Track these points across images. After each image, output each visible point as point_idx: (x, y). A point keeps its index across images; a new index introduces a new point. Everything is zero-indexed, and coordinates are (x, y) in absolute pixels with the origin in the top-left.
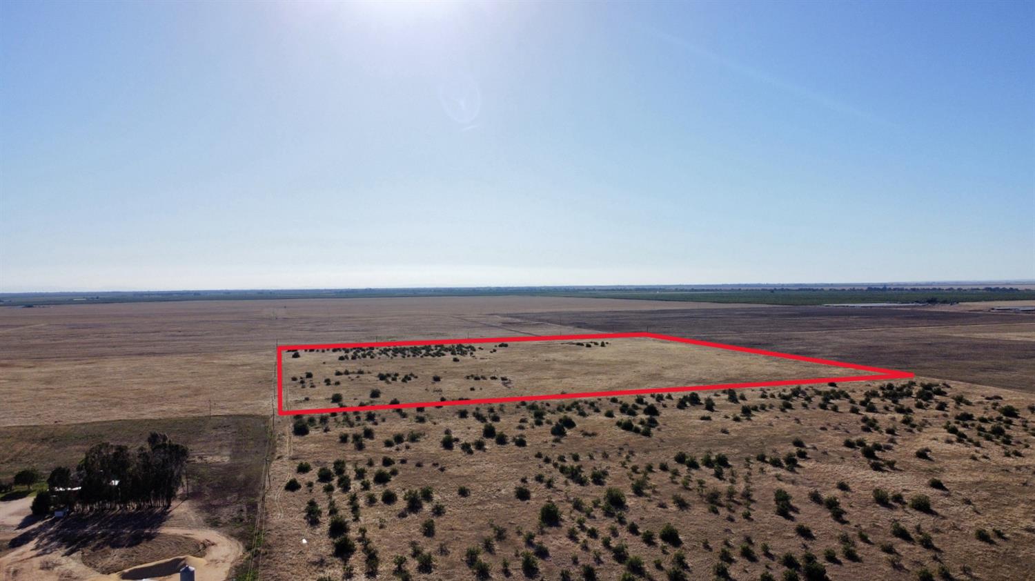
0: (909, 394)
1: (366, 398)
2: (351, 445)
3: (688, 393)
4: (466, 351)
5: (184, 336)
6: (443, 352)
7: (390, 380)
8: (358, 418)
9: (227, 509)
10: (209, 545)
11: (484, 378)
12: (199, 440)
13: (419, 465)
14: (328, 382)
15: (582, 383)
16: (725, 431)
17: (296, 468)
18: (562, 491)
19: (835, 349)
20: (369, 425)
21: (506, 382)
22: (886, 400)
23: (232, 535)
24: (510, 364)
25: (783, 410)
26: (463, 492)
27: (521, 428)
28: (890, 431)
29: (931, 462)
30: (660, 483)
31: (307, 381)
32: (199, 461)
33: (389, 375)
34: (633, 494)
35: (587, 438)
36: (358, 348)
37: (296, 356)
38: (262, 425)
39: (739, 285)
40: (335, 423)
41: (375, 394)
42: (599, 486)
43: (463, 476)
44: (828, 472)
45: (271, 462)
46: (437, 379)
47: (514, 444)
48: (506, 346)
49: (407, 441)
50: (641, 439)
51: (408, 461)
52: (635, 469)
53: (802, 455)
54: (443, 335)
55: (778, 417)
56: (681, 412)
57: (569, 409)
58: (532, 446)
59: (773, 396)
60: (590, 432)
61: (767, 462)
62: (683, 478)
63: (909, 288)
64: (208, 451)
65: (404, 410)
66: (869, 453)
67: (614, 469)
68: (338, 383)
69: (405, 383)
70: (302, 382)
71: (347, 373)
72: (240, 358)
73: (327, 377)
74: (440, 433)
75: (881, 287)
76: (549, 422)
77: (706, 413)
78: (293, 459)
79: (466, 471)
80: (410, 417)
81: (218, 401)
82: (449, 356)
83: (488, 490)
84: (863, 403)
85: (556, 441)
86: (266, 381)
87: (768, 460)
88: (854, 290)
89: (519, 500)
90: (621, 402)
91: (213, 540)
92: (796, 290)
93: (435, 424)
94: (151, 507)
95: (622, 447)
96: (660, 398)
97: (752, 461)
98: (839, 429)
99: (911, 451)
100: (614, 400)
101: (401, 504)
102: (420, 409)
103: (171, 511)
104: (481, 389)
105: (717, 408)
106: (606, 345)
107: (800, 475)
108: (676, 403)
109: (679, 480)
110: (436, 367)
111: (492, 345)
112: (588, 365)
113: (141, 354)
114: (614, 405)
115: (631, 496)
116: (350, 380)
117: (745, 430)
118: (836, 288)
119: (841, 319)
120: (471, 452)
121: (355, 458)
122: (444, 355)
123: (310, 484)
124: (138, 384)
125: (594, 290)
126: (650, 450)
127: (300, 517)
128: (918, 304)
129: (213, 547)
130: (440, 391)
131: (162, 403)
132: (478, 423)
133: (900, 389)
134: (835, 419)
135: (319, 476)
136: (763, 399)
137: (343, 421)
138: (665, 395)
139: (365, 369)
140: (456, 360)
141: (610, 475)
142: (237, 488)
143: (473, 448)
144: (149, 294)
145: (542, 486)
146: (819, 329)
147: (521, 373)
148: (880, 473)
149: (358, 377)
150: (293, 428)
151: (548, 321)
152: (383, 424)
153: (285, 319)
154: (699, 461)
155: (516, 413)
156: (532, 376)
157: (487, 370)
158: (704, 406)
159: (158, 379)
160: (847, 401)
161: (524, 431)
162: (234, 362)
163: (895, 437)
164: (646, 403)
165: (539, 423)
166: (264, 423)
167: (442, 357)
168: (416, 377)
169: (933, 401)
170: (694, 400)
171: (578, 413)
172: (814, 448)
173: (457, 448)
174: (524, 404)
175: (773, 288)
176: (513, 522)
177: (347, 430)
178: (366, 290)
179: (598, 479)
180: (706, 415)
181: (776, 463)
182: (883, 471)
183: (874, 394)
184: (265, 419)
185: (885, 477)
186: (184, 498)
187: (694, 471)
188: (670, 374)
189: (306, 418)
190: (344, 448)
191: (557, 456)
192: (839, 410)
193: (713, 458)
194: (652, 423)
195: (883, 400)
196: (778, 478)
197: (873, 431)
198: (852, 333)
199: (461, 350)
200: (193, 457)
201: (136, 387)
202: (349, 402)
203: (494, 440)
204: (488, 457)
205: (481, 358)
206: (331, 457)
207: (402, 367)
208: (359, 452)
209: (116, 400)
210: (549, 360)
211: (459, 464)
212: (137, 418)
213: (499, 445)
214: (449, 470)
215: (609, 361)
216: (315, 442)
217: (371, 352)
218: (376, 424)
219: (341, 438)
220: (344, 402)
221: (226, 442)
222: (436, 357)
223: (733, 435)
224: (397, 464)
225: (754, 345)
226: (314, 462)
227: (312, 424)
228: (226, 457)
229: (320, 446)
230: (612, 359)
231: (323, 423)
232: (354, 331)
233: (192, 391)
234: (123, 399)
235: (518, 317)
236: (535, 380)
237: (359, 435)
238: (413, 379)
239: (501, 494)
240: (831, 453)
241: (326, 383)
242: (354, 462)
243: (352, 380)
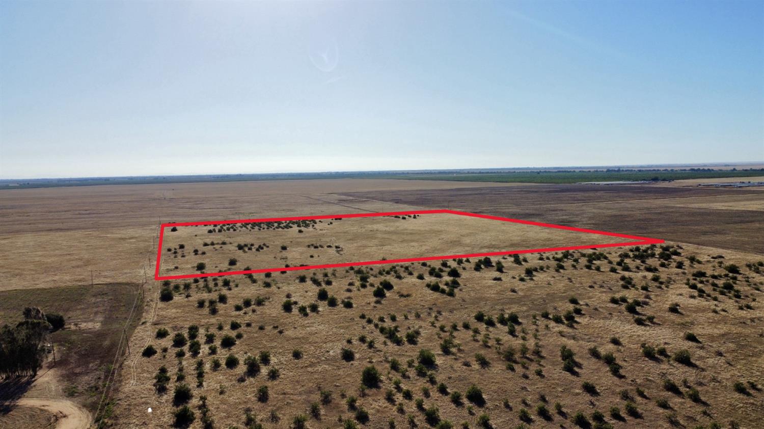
0: (653, 255)
1: (225, 266)
2: (206, 310)
3: (483, 258)
4: (309, 224)
5: (89, 214)
6: (291, 225)
7: (246, 249)
8: (216, 285)
9: (86, 377)
10: (61, 417)
11: (322, 247)
12: (79, 307)
13: (261, 328)
14: (196, 252)
15: (398, 250)
16: (513, 291)
17: (155, 333)
18: (381, 351)
19: (590, 218)
20: (225, 291)
21: (339, 249)
22: (636, 260)
23: (84, 406)
24: (343, 234)
25: (557, 271)
26: (297, 355)
27: (349, 291)
28: (645, 288)
29: (682, 316)
30: (463, 341)
31: (179, 251)
32: (73, 327)
33: (246, 245)
34: (442, 353)
35: (402, 299)
36: (224, 222)
37: (174, 230)
39: (514, 169)
40: (196, 289)
41: (233, 263)
42: (413, 346)
43: (298, 338)
44: (600, 327)
45: (136, 326)
46: (284, 248)
47: (342, 306)
48: (341, 218)
49: (254, 304)
50: (446, 300)
51: (253, 325)
52: (442, 329)
53: (578, 312)
55: (554, 277)
56: (477, 274)
57: (388, 273)
58: (357, 307)
59: (548, 258)
60: (405, 293)
61: (550, 319)
62: (482, 335)
63: (636, 169)
64: (84, 318)
65: (255, 276)
66: (631, 309)
67: (425, 329)
68: (204, 253)
69: (258, 252)
71: (213, 244)
72: (131, 232)
73: (196, 248)
74: (282, 296)
75: (616, 169)
76: (372, 285)
77: (497, 274)
78: (155, 324)
79: (300, 333)
80: (259, 282)
81: (103, 271)
82: (295, 228)
83: (318, 351)
84: (619, 264)
85: (378, 302)
86: (145, 252)
87: (551, 316)
88: (597, 171)
89: (344, 361)
90: (430, 266)
91: (65, 412)
92: (556, 172)
93: (279, 288)
94: (18, 376)
95: (431, 307)
96: (460, 262)
97: (537, 318)
98: (603, 287)
99: (665, 306)
100: (424, 265)
101: (242, 369)
102: (268, 275)
103: (36, 380)
104: (319, 256)
105: (506, 269)
106: (417, 217)
107: (579, 331)
108: (473, 266)
109: (479, 338)
110: (285, 237)
111: (330, 220)
112: (403, 234)
113: (50, 230)
114: (424, 268)
115: (440, 354)
116: (214, 250)
117: (529, 289)
118: (584, 170)
119: (592, 194)
120: (306, 315)
121: (208, 322)
122: (291, 227)
123: (165, 350)
124: (40, 256)
125: (408, 173)
126: (454, 309)
127: (150, 384)
128: (645, 182)
129: (63, 420)
130: (285, 258)
131: (56, 273)
132: (314, 287)
133: (645, 251)
134: (599, 277)
135: (174, 342)
136: (541, 261)
137: (203, 287)
138: (464, 259)
139: (227, 240)
140: (300, 231)
141: (422, 335)
142: (101, 355)
143: (308, 311)
144: (70, 180)
145: (365, 346)
146: (576, 202)
147: (351, 241)
148: (643, 327)
149: (221, 247)
150: (161, 294)
151: (373, 198)
152: (236, 289)
153: (171, 200)
154: (495, 319)
155: (345, 277)
156: (359, 244)
157: (323, 240)
158: (495, 268)
159: (57, 252)
160: (606, 261)
161: (352, 293)
162: (123, 236)
163: (649, 293)
164: (450, 267)
165: (364, 286)
166: (137, 290)
167: (290, 229)
168: (268, 247)
169: (672, 260)
170: (488, 263)
171: (395, 276)
172: (587, 305)
173: (295, 310)
174: (352, 269)
175: (539, 171)
176: (338, 384)
177: (205, 296)
178: (237, 176)
179: (412, 339)
180: (498, 277)
181: (558, 320)
182: (646, 325)
183: (627, 256)
184: (138, 286)
185: (648, 331)
186: (50, 367)
187: (491, 329)
188: (467, 240)
189: (172, 283)
190: (200, 312)
191: (377, 316)
192: (601, 270)
193: (506, 316)
194: (455, 284)
195: (634, 261)
196: (561, 334)
197: (630, 288)
198: (602, 205)
199: (305, 223)
200: (70, 324)
201: (37, 259)
202: (211, 270)
203: (326, 302)
204: (320, 319)
205: (321, 230)
206: (188, 322)
207: (258, 238)
208: (212, 316)
209: (17, 271)
210: (373, 231)
211: (296, 326)
212: (31, 288)
213: (330, 308)
214: (286, 333)
215: (420, 230)
216: (176, 308)
217: (235, 226)
218: (230, 289)
219: (198, 303)
220: (207, 270)
221: (101, 309)
222: (285, 229)
223: (521, 293)
224: (243, 328)
225: (530, 215)
226: (172, 327)
227: (177, 291)
228: (98, 324)
229: (180, 311)
230: (422, 229)
231: (186, 289)
232: (224, 208)
233: (84, 262)
234: (24, 270)
235: (351, 196)
236: (362, 248)
237: (214, 299)
238: (265, 248)
239: (329, 355)
240: (600, 309)
241: (194, 254)
242: (207, 326)
243: (216, 250)
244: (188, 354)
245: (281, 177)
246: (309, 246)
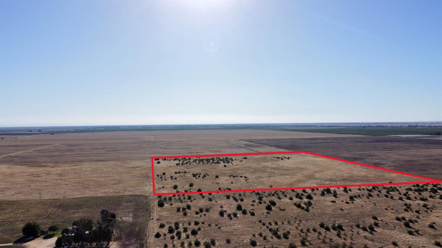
0: (426, 190)
1: (187, 187)
2: (181, 213)
3: (325, 187)
4: (229, 161)
6: (219, 161)
7: (197, 177)
8: (184, 198)
9: (132, 247)
11: (237, 177)
12: (120, 208)
13: (210, 225)
15: (279, 180)
16: (342, 210)
17: (159, 225)
18: (270, 242)
19: (392, 162)
20: (189, 203)
21: (246, 179)
24: (248, 168)
25: (368, 198)
26: (228, 241)
27: (253, 205)
28: (417, 212)
29: (436, 230)
30: (313, 239)
31: (163, 176)
32: (120, 219)
33: (197, 174)
34: (301, 245)
35: (281, 212)
36: (184, 158)
37: (159, 162)
38: (145, 201)
40: (175, 201)
41: (191, 185)
42: (286, 240)
43: (228, 232)
44: (388, 235)
45: (149, 221)
46: (217, 177)
47: (250, 214)
48: (246, 158)
49: (205, 211)
50: (304, 213)
51: (205, 223)
52: (302, 231)
53: (376, 225)
54: (219, 152)
55: (366, 202)
56: (322, 197)
57: (273, 195)
58: (257, 216)
59: (364, 189)
60: (282, 208)
61: (360, 228)
62: (323, 236)
63: (428, 125)
64: (124, 215)
65: (203, 195)
66: (407, 225)
67: (293, 230)
68: (176, 178)
69: (203, 179)
70: (161, 177)
71: (179, 173)
72: (137, 163)
73: (172, 175)
74: (218, 207)
76: (265, 202)
77: (333, 198)
78: (158, 220)
79: (229, 229)
80: (206, 198)
81: (127, 187)
82: (222, 164)
83: (239, 240)
84: (405, 195)
85: (268, 213)
86: (146, 177)
87: (361, 226)
88: (402, 126)
89: (252, 246)
90: (296, 192)
94: (101, 244)
95: (296, 217)
96: (313, 190)
97: (353, 227)
98: (393, 209)
99: (427, 223)
100: (293, 191)
101: (202, 247)
102: (210, 194)
103: (109, 247)
104: (236, 183)
105: (339, 196)
106: (289, 158)
107: (376, 236)
108: (320, 193)
109: (321, 237)
110: (217, 170)
111: (240, 157)
112: (282, 169)
114: (293, 193)
115: (300, 245)
117: (350, 209)
118: (394, 125)
119: (396, 144)
120: (231, 219)
121: (183, 220)
122: (220, 163)
123: (165, 235)
124: (95, 177)
125: (284, 126)
126: (308, 219)
128: (432, 136)
130: (218, 183)
131: (105, 187)
132: (234, 202)
133: (422, 186)
134: (391, 203)
135: (169, 230)
136: (359, 191)
137: (178, 200)
138: (315, 188)
139: (187, 170)
140: (225, 166)
141: (291, 233)
142: (136, 235)
143: (232, 216)
145: (262, 239)
147: (253, 173)
148: (412, 236)
149: (184, 175)
150: (158, 203)
151: (264, 144)
152: (195, 201)
153: (154, 142)
154: (330, 227)
155: (250, 197)
156: (257, 175)
157: (238, 172)
158: (332, 195)
159: (103, 175)
160: (397, 193)
161: (254, 207)
162: (133, 166)
163: (419, 215)
164: (307, 193)
165: (260, 203)
166: (146, 200)
167: (219, 164)
168: (208, 176)
169: (437, 194)
170: (328, 191)
171: (277, 197)
172: (382, 221)
173: (225, 216)
177: (180, 205)
179: (286, 236)
180: (334, 200)
181: (364, 229)
182: (414, 235)
183: (410, 189)
184: (146, 197)
185: (414, 238)
186: (114, 240)
187: (328, 232)
188: (318, 175)
189: (163, 197)
190: (178, 214)
191: (268, 222)
192: (394, 198)
193: (336, 225)
194: (310, 204)
195: (414, 193)
196: (366, 237)
197: (409, 211)
199: (227, 160)
200: (118, 218)
201: (95, 179)
202: (181, 189)
203: (241, 212)
204: (239, 221)
205: (236, 165)
206: (173, 220)
207: (203, 170)
208: (185, 217)
209: (87, 186)
210: (265, 167)
211: (226, 225)
212: (95, 196)
213: (244, 215)
214: (222, 228)
215: (291, 167)
216: (167, 211)
217: (189, 161)
218: (192, 201)
219: (177, 209)
220: (179, 189)
221: (131, 210)
222: (217, 164)
223: (346, 211)
224: (201, 224)
225: (356, 159)
226: (166, 222)
227: (166, 201)
228: (131, 218)
229: (169, 213)
230: (293, 167)
231: (170, 200)
232: (182, 149)
233: (117, 182)
234: (90, 185)
235: (251, 142)
236: (259, 178)
237: (185, 207)
238: (207, 177)
239: (244, 243)
240: (389, 224)
241: (171, 178)
242: (183, 223)
243: (182, 177)
244: (176, 238)
245: (211, 128)
246: (230, 176)
